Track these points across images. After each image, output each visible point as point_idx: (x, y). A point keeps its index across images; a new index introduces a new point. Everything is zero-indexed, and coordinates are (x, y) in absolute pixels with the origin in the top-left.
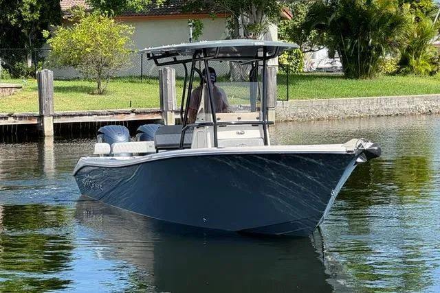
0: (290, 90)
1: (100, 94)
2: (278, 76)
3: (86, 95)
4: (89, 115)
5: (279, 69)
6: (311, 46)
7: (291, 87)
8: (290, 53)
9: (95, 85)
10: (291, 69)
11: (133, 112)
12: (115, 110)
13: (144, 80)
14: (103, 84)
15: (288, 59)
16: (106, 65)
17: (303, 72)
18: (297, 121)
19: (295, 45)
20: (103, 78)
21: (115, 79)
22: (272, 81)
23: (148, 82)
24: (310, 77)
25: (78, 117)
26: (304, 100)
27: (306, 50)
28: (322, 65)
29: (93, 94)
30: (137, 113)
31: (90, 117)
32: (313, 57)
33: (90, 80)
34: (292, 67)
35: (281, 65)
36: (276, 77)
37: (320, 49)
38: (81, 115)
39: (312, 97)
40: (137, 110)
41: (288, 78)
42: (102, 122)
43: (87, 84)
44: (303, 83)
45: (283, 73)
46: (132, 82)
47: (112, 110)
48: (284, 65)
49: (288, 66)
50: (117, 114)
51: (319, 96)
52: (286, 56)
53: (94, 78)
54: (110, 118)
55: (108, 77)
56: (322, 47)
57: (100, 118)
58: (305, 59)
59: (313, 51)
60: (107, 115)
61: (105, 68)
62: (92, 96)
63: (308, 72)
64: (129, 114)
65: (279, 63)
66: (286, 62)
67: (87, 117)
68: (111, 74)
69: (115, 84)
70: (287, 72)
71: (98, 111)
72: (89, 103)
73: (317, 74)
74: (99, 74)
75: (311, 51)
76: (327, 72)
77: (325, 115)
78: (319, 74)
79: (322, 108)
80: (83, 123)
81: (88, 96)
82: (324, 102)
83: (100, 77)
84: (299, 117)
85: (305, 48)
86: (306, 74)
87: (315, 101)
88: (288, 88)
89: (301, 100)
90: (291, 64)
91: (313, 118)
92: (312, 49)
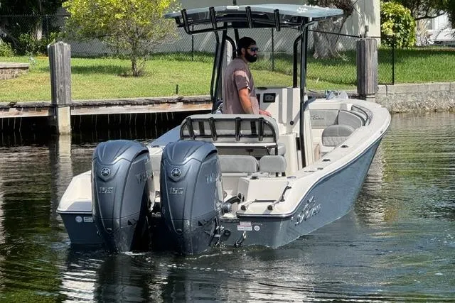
0: (397, 70)
1: (136, 75)
2: (381, 52)
3: (115, 78)
4: (120, 105)
5: (382, 42)
6: (427, 11)
7: (398, 67)
8: (397, 19)
9: (128, 63)
10: (398, 41)
11: (180, 100)
12: (156, 98)
13: (195, 57)
14: (139, 63)
15: (394, 28)
16: (143, 37)
17: (415, 46)
18: (406, 112)
19: (401, 8)
20: (140, 56)
21: (154, 55)
22: (372, 60)
23: (201, 60)
24: (425, 52)
25: (105, 108)
26: (416, 84)
27: (419, 16)
28: (441, 38)
29: (125, 76)
30: (186, 102)
31: (120, 107)
32: (430, 27)
33: (121, 58)
34: (400, 39)
35: (384, 36)
36: (376, 52)
37: (438, 15)
38: (108, 105)
39: (427, 80)
40: (186, 97)
41: (393, 54)
42: (138, 114)
43: (117, 62)
44: (414, 61)
45: (387, 47)
46: (179, 60)
47: (151, 98)
48: (390, 37)
49: (394, 38)
50: (158, 103)
51: (437, 78)
52: (392, 25)
53: (127, 55)
54: (149, 109)
55: (146, 52)
56: (442, 12)
57: (136, 109)
58: (419, 29)
59: (430, 18)
60: (144, 104)
61: (143, 41)
62: (124, 79)
63: (422, 46)
64: (173, 103)
65: (382, 33)
66: (391, 33)
67: (117, 107)
68: (150, 49)
69: (155, 62)
70: (392, 45)
71: (132, 99)
72: (119, 88)
73: (434, 48)
74: (134, 49)
75: (426, 17)
76: (449, 46)
77: (444, 104)
78: (438, 48)
79: (441, 95)
80: (112, 116)
81: (119, 78)
82: (443, 86)
83: (135, 54)
84: (409, 107)
85: (419, 14)
86: (419, 49)
87: (431, 85)
88: (393, 69)
89: (411, 85)
90: (398, 35)
91: (428, 108)
92: (429, 15)
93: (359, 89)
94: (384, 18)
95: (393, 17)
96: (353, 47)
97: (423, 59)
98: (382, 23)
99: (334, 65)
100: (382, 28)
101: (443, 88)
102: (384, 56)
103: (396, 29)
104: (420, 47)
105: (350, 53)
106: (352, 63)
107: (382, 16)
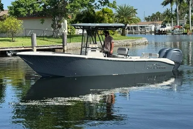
0: (71, 40)
1: (13, 42)
2: (67, 36)
3: (8, 42)
4: (9, 48)
5: (68, 34)
8: (71, 29)
9: (11, 39)
11: (23, 47)
12: (18, 47)
13: (26, 37)
14: (14, 39)
16: (14, 33)
17: (75, 34)
20: (14, 37)
21: (17, 37)
22: (66, 37)
23: (28, 38)
24: (77, 36)
26: (75, 43)
28: (80, 33)
29: (11, 42)
30: (24, 47)
34: (72, 33)
35: (68, 32)
38: (7, 48)
39: (78, 42)
40: (25, 46)
41: (70, 36)
43: (9, 39)
44: (75, 38)
46: (23, 38)
50: (18, 48)
53: (11, 37)
54: (16, 49)
58: (76, 31)
63: (77, 34)
66: (70, 32)
70: (70, 34)
71: (12, 47)
72: (9, 44)
74: (12, 35)
78: (80, 35)
83: (13, 37)
84: (74, 48)
93: (63, 44)
94: (68, 29)
96: (62, 35)
99: (57, 39)
102: (68, 37)
103: (71, 31)
105: (61, 36)
106: (61, 38)
107: (68, 28)
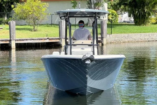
0: (113, 30)
1: (35, 31)
2: (108, 24)
3: (29, 32)
4: (30, 40)
5: (108, 21)
7: (113, 29)
8: (113, 15)
9: (32, 27)
10: (113, 21)
11: (48, 39)
12: (41, 38)
13: (52, 26)
14: (36, 27)
15: (112, 17)
16: (37, 19)
17: (118, 23)
18: (115, 43)
19: (114, 11)
21: (40, 25)
22: (105, 27)
23: (54, 27)
24: (121, 25)
25: (25, 41)
26: (118, 34)
27: (119, 14)
29: (32, 31)
30: (50, 39)
32: (122, 17)
34: (113, 20)
35: (109, 20)
36: (107, 25)
37: (125, 13)
38: (27, 40)
39: (122, 33)
40: (50, 38)
41: (111, 25)
42: (35, 43)
43: (29, 27)
44: (118, 27)
45: (110, 23)
46: (47, 26)
47: (39, 38)
48: (110, 20)
49: (112, 20)
50: (41, 39)
51: (124, 33)
52: (111, 16)
53: (32, 25)
54: (39, 41)
55: (38, 24)
56: (126, 12)
57: (35, 41)
58: (119, 17)
59: (122, 14)
60: (37, 40)
61: (37, 20)
63: (120, 23)
64: (46, 39)
65: (108, 19)
66: (111, 19)
67: (29, 40)
69: (41, 27)
70: (111, 22)
71: (34, 38)
72: (30, 35)
75: (121, 14)
76: (128, 22)
77: (126, 40)
78: (124, 23)
79: (126, 37)
80: (27, 43)
81: (30, 32)
82: (126, 35)
83: (35, 24)
84: (116, 41)
85: (119, 13)
86: (119, 24)
87: (123, 35)
88: (111, 29)
89: (117, 34)
90: (113, 19)
91: (122, 42)
92: (122, 13)
93: (101, 36)
94: (109, 14)
95: (111, 14)
97: (120, 27)
98: (108, 16)
100: (108, 17)
101: (126, 36)
102: (109, 26)
103: (112, 18)
104: (119, 23)
106: (99, 28)
